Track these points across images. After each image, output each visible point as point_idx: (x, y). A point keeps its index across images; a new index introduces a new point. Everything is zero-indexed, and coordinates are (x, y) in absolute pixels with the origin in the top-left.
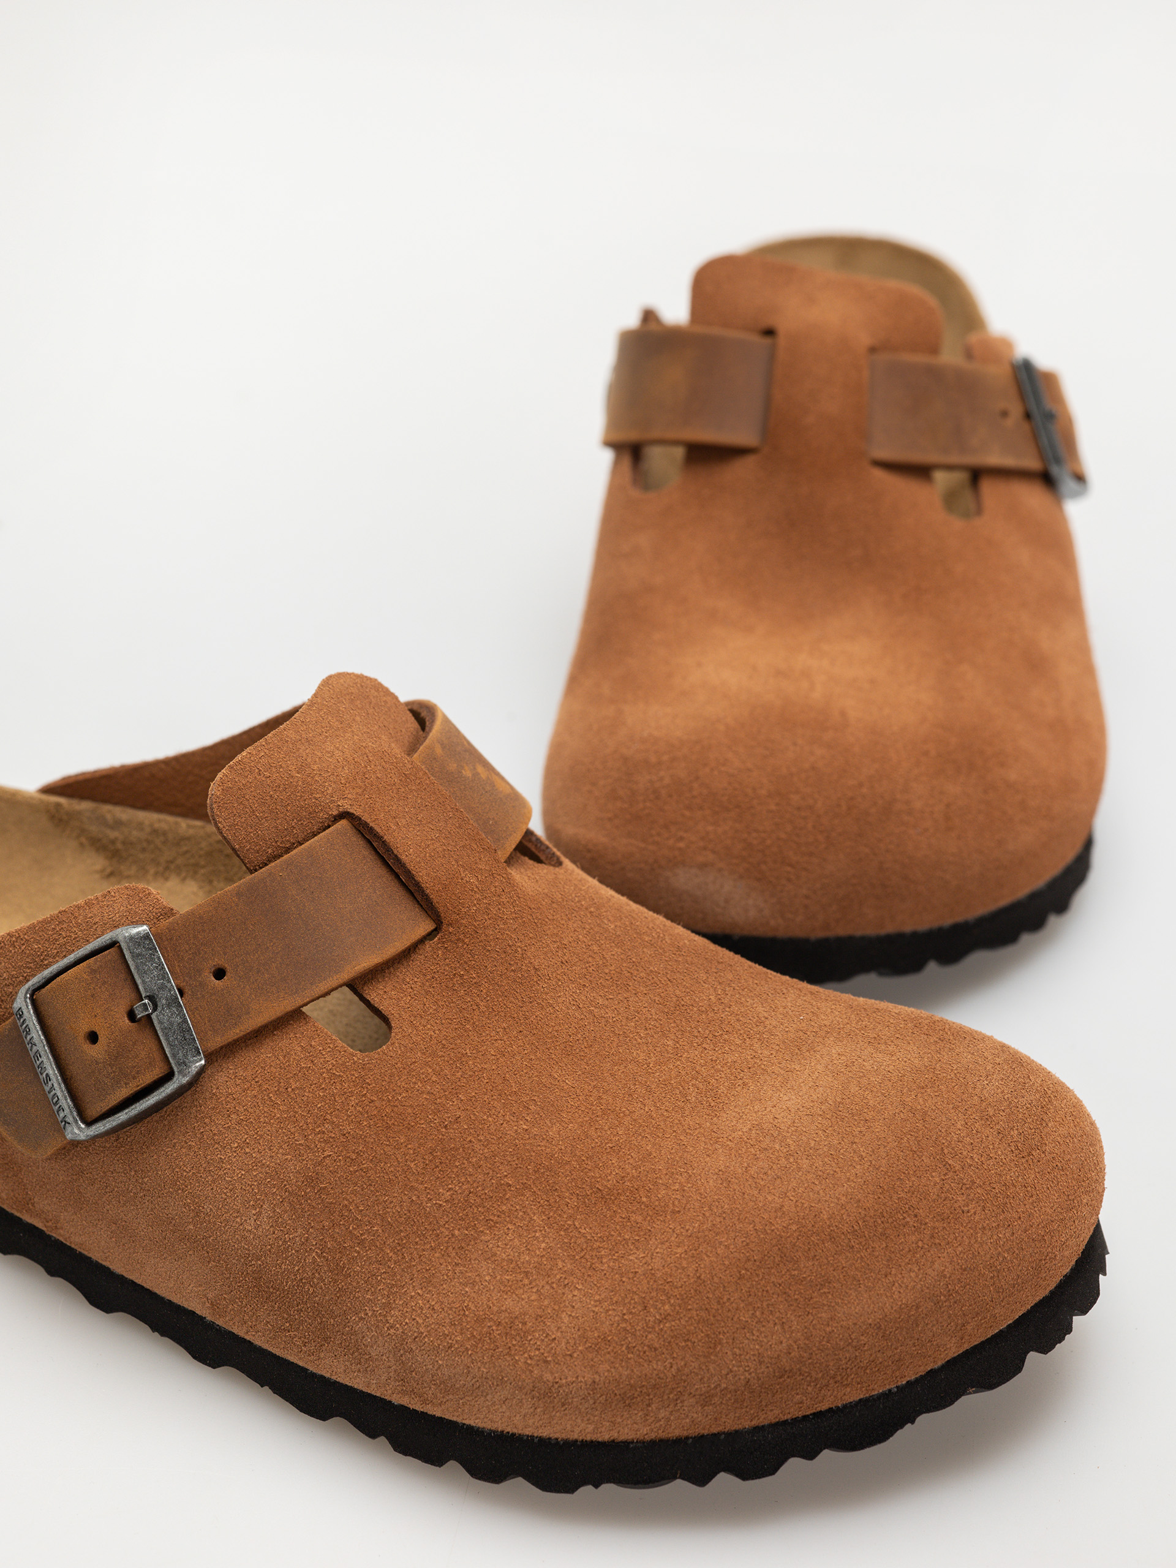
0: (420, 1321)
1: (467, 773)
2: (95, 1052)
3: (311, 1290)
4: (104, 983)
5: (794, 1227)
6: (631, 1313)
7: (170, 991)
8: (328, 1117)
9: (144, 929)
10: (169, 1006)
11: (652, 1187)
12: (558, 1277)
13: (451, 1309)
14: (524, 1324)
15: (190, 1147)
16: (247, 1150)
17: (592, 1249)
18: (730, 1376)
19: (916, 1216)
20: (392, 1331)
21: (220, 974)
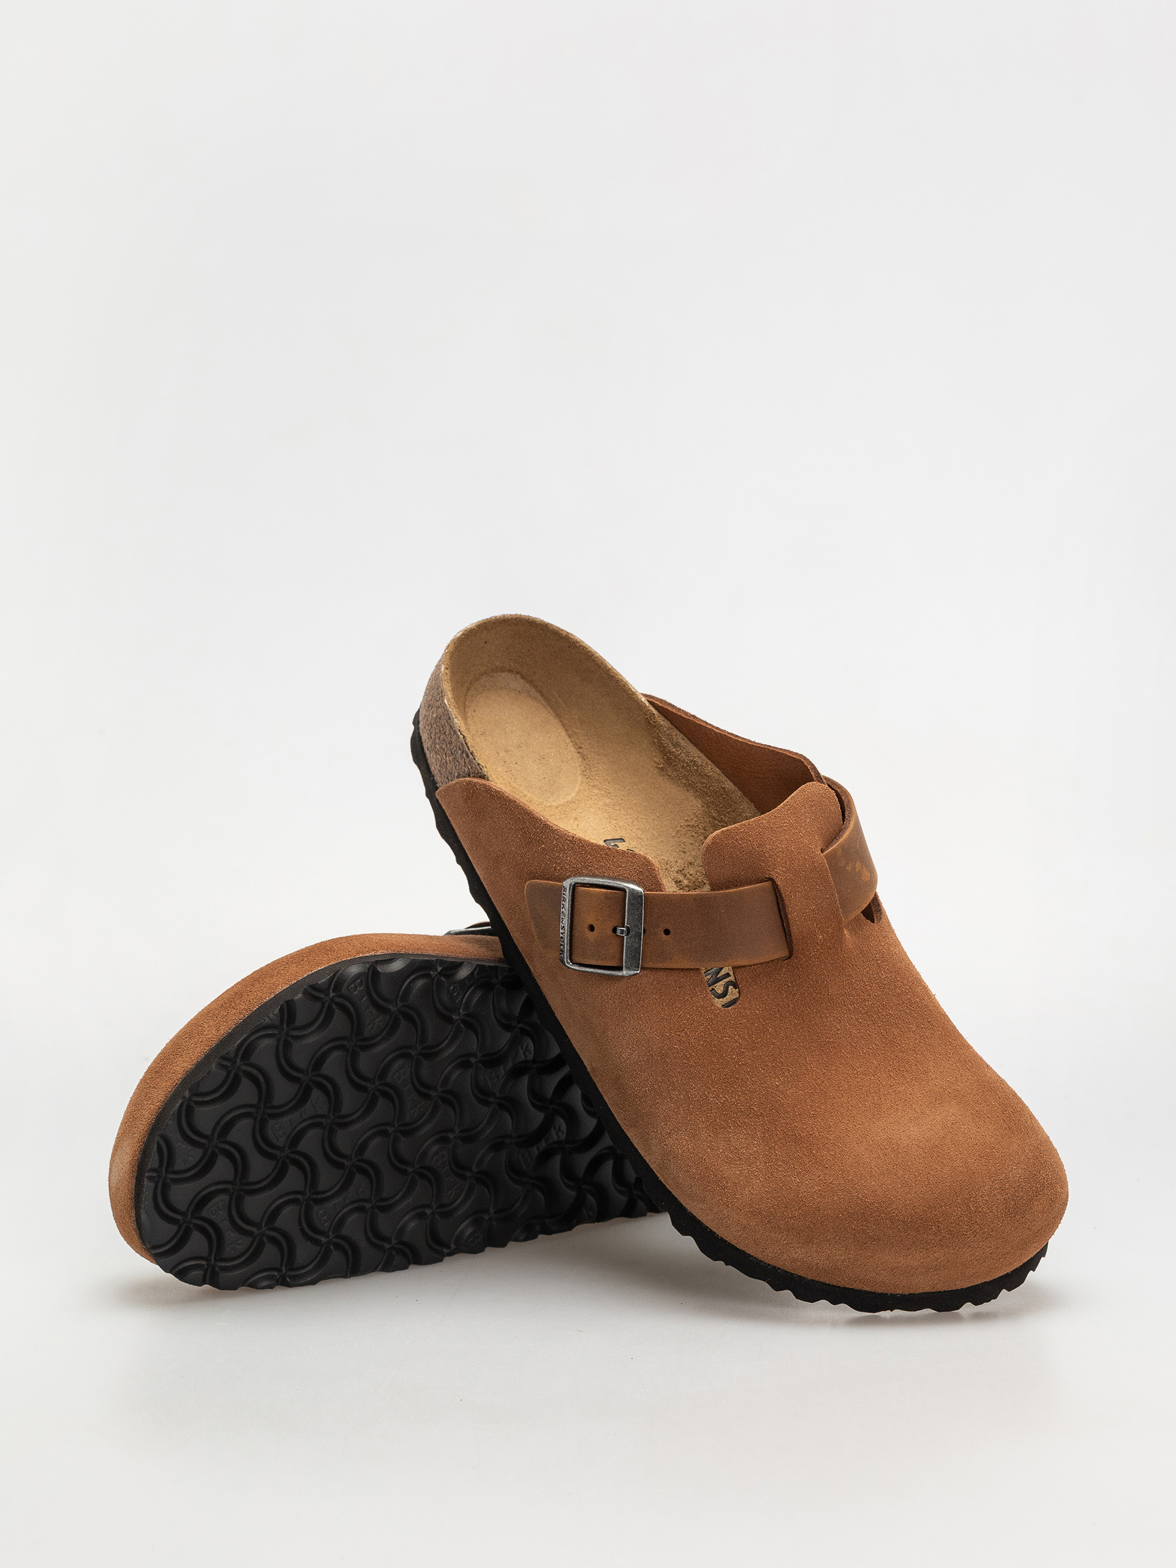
0: (680, 1152)
1: (849, 868)
2: (590, 935)
3: (638, 1102)
4: (609, 907)
5: (877, 1205)
6: (778, 1206)
7: (639, 929)
8: (686, 1030)
9: (640, 889)
10: (635, 936)
11: (821, 1147)
12: (754, 1169)
13: (697, 1155)
14: (727, 1183)
15: (614, 1002)
16: (640, 1022)
17: (776, 1165)
18: (810, 1258)
19: (938, 1227)
20: (665, 1147)
21: (667, 932)
